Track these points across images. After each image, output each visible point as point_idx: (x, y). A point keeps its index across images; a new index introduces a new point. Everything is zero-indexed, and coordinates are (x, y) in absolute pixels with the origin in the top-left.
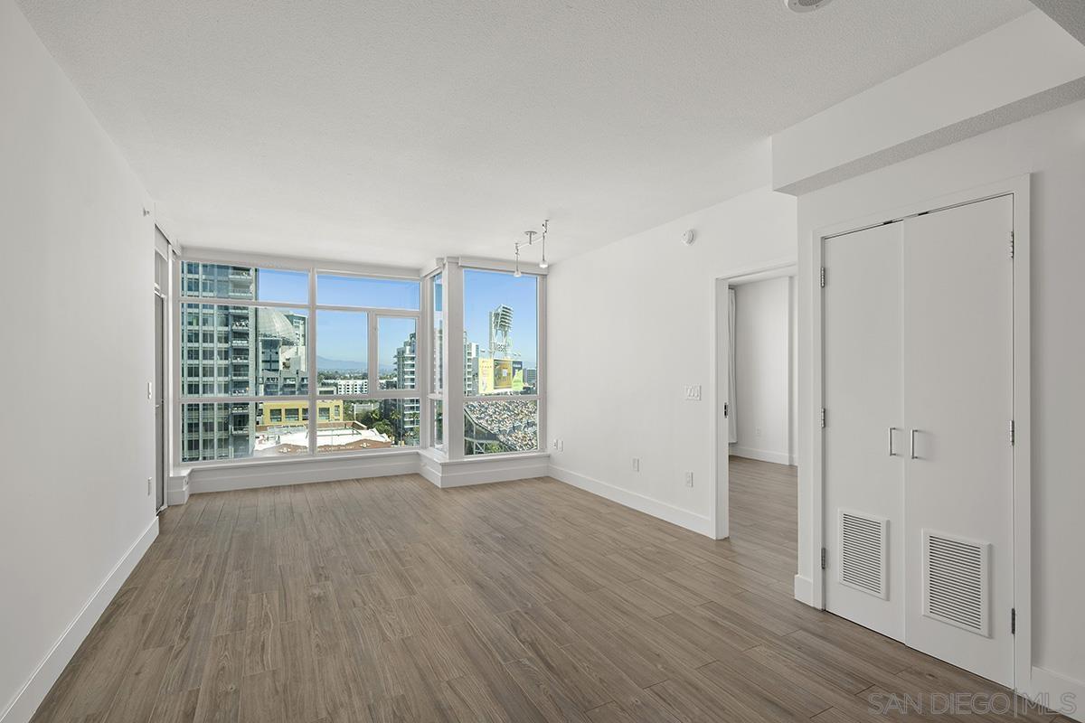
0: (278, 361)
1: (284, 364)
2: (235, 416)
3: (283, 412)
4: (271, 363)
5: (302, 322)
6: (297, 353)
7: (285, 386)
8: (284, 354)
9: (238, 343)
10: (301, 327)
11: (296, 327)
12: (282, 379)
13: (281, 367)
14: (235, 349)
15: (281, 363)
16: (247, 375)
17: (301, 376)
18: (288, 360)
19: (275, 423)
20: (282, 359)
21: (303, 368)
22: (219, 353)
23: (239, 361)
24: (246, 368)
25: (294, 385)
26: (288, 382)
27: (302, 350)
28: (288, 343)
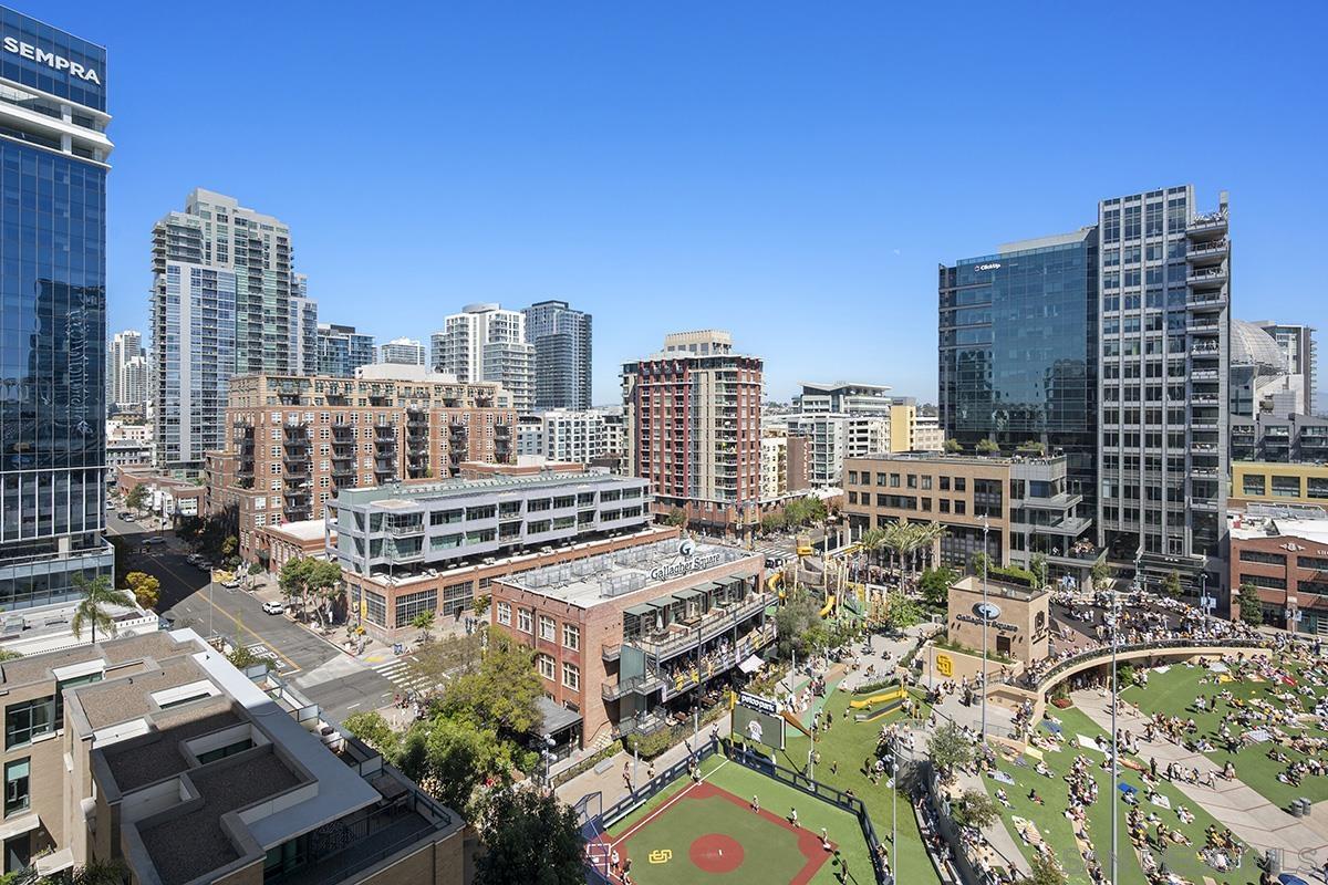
0: (1251, 401)
1: (1261, 404)
2: (1195, 483)
3: (1268, 481)
4: (1240, 404)
5: (1292, 336)
6: (1286, 386)
7: (1268, 439)
8: (1261, 390)
9: (1201, 376)
10: (1292, 345)
11: (1282, 344)
12: (1263, 430)
13: (1256, 409)
14: (1194, 384)
15: (1256, 404)
16: (1215, 422)
17: (1299, 423)
18: (1270, 397)
19: (1252, 496)
20: (1257, 397)
21: (1300, 409)
22: (1171, 390)
23: (1203, 402)
24: (1215, 411)
25: (1286, 439)
26: (1273, 432)
27: (1297, 382)
28: (1269, 371)
